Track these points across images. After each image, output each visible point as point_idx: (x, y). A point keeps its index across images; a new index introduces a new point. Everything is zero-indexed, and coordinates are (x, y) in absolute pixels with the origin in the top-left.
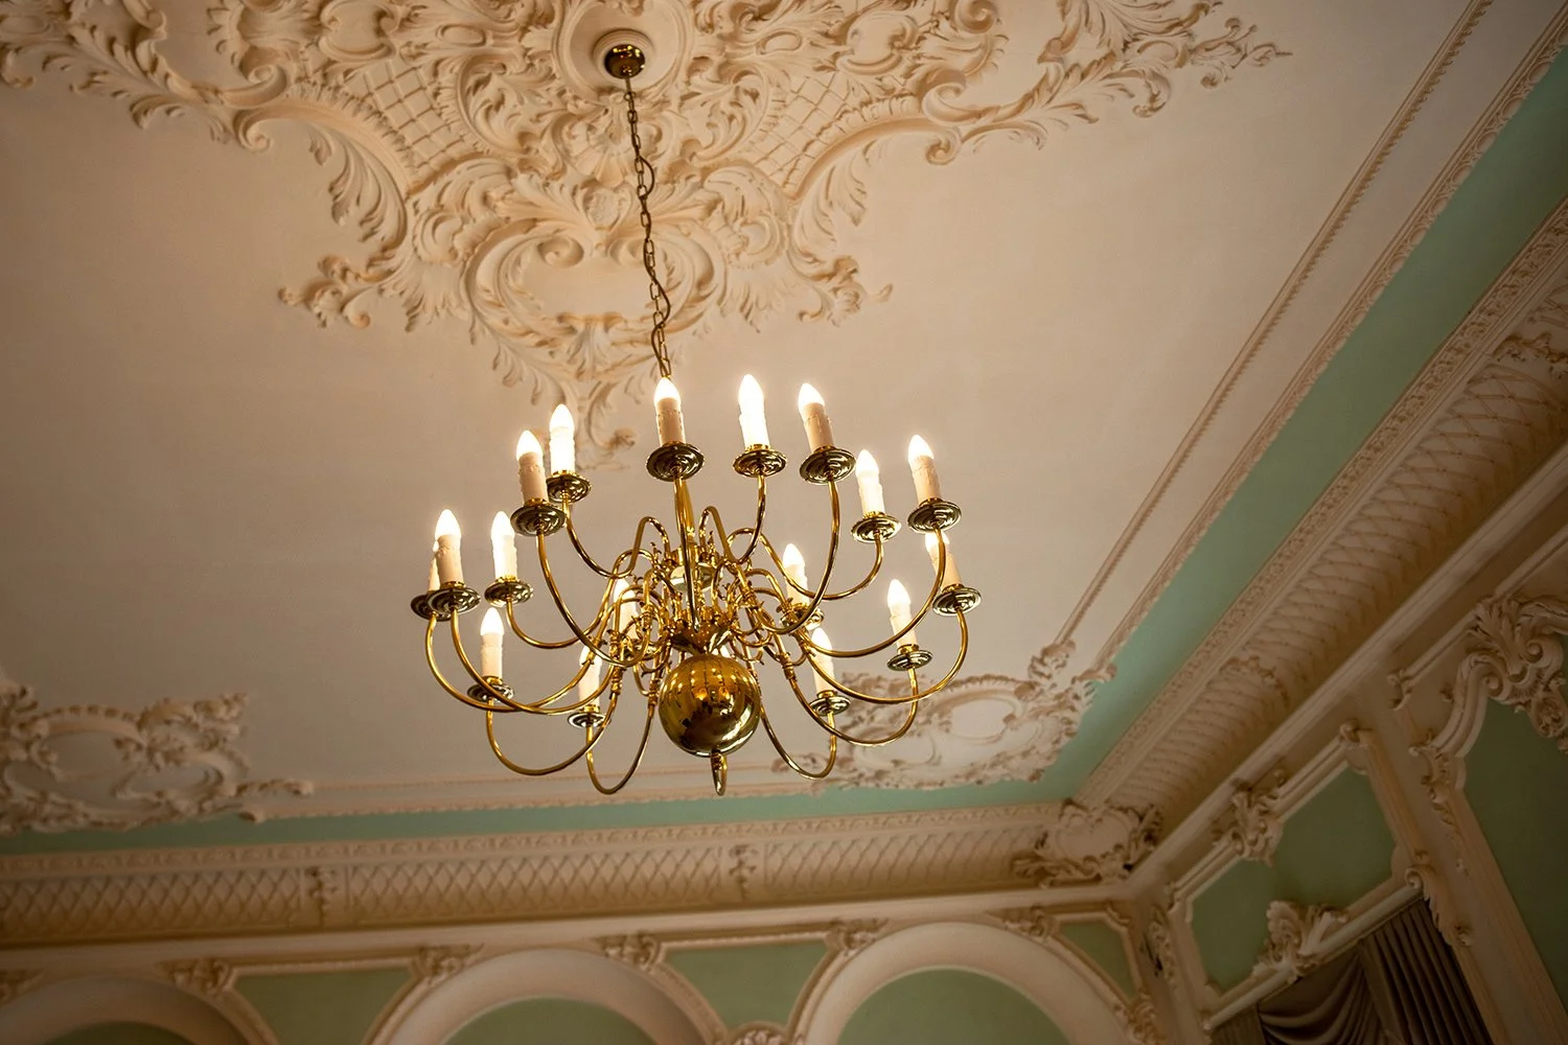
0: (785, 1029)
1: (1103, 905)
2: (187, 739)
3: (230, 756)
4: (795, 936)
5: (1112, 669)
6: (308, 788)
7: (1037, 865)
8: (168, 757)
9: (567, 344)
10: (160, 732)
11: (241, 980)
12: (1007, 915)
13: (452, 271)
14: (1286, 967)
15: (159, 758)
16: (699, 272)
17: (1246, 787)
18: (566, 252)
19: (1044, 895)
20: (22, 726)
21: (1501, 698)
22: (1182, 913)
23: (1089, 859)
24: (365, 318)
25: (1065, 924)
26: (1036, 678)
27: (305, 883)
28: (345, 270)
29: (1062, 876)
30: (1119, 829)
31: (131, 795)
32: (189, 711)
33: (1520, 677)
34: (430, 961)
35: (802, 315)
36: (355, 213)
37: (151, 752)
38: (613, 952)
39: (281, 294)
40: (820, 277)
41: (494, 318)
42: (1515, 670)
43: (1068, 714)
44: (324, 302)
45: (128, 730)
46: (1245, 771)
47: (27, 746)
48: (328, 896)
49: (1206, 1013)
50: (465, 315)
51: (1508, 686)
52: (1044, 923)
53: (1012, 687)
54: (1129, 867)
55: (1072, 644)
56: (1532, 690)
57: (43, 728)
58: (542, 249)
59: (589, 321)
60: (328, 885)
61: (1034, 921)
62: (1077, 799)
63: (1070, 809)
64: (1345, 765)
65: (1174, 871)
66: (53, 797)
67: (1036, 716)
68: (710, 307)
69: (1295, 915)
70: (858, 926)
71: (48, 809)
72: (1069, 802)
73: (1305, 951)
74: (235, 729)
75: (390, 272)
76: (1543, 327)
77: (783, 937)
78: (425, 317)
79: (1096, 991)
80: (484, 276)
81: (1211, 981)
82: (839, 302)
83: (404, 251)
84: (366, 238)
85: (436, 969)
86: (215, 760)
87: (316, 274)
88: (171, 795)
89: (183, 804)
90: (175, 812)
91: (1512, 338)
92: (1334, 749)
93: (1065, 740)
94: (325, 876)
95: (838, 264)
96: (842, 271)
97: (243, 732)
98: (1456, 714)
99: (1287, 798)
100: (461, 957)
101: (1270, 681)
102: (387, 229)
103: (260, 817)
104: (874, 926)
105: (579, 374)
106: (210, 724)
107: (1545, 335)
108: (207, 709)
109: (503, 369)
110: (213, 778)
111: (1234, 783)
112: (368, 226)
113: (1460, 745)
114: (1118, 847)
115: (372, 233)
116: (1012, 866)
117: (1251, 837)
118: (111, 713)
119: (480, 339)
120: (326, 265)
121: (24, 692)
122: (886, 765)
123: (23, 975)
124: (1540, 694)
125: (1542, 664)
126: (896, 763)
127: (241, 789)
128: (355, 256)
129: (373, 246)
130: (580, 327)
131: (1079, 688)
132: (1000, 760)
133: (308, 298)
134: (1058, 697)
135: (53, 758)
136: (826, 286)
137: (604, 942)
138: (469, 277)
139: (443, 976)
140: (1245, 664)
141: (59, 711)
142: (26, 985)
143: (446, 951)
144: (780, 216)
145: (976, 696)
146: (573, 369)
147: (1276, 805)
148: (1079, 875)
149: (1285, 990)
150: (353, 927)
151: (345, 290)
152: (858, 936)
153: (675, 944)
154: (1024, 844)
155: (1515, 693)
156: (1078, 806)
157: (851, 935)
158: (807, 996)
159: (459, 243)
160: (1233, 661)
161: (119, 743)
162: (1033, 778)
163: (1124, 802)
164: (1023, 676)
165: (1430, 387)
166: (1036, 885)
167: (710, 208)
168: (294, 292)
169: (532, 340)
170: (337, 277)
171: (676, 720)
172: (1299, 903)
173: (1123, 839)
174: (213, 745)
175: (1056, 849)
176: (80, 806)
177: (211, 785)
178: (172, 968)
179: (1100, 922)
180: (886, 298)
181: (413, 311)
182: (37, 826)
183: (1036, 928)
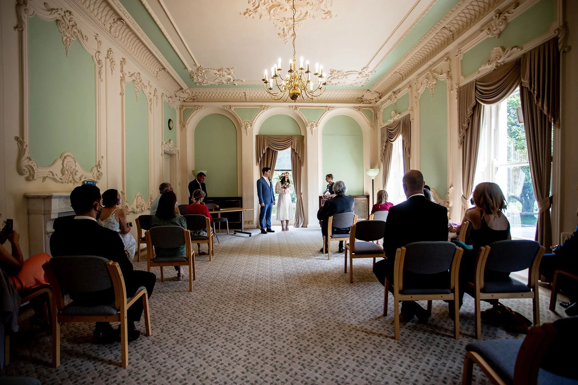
0: (316, 122)
1: (370, 107)
2: (225, 73)
3: (232, 76)
4: (320, 108)
5: (375, 71)
6: (244, 81)
7: (362, 100)
8: (222, 76)
9: (285, 22)
10: (221, 72)
11: (234, 109)
12: (354, 107)
13: (267, 11)
14: (392, 121)
15: (221, 76)
16: (306, 12)
17: (394, 93)
18: (284, 10)
19: (362, 105)
20: (200, 71)
21: (427, 86)
22: (382, 110)
23: (370, 100)
24: (253, 17)
25: (364, 110)
26: (362, 72)
27: (243, 94)
28: (250, 11)
29: (365, 102)
30: (376, 95)
31: (217, 81)
32: (226, 70)
33: (430, 84)
34: (263, 108)
35: (322, 18)
36: (252, 3)
37: (220, 75)
38: (291, 108)
39: (240, 13)
40: (325, 13)
41: (273, 18)
42: (430, 83)
43: (368, 78)
44: (247, 15)
45: (216, 72)
46: (395, 90)
47: (201, 74)
48: (247, 96)
49: (381, 126)
50: (269, 17)
51: (429, 85)
52: (360, 109)
53: (358, 73)
54: (376, 102)
55: (368, 67)
56: (431, 86)
57: (204, 71)
58: (281, 8)
59: (288, 19)
60: (247, 95)
61: (359, 109)
62: (370, 90)
63: (368, 91)
64: (407, 92)
65: (382, 103)
66: (205, 80)
67: (362, 77)
68: (308, 17)
69: (395, 113)
70: (330, 107)
71: (204, 82)
72: (368, 90)
73: (394, 119)
74: (233, 72)
75: (257, 11)
76: (449, 26)
77: (318, 108)
78: (262, 17)
79: (366, 120)
80: (272, 12)
81: (383, 121)
82: (328, 17)
83: (259, 8)
84: (253, 6)
85: (264, 109)
86: (230, 77)
87: (246, 11)
88: (223, 81)
89: (225, 82)
90: (223, 83)
91: (444, 27)
92: (407, 89)
93: (367, 81)
94: (246, 93)
95: (328, 11)
96: (328, 13)
97: (234, 72)
98: (422, 88)
99: (399, 95)
100: (268, 107)
101: (401, 76)
102: (257, 5)
103: (236, 85)
104: (333, 107)
105: (287, 26)
106: (229, 71)
107: (450, 27)
108: (229, 69)
109: (275, 24)
110: (229, 79)
111: (393, 91)
112: (254, 5)
113: (421, 93)
114: (375, 98)
115: (254, 6)
116: (357, 99)
117: (393, 101)
118: (214, 69)
119: (271, 20)
120: (247, 10)
121: (201, 66)
122: (337, 83)
123: (202, 106)
124: (432, 87)
125: (433, 83)
126: (339, 83)
127: (233, 81)
128: (252, 9)
129: (254, 7)
130: (287, 20)
131: (370, 74)
132: (356, 83)
133: (245, 14)
134: (366, 75)
135: (205, 75)
136: (326, 15)
137: (290, 107)
138: (269, 12)
139: (265, 110)
140: (398, 72)
141: (206, 69)
142: (203, 108)
143: (265, 106)
144: (319, 5)
145: (352, 74)
146: (286, 25)
147: (397, 96)
148: (368, 102)
149: (391, 124)
150: (251, 102)
151: (250, 13)
152: (330, 109)
153: (301, 108)
154: (360, 96)
155: (429, 86)
156: (370, 91)
157: (329, 108)
158: (321, 117)
159: (268, 7)
160: (396, 72)
161: (215, 74)
162: (362, 86)
163: (378, 91)
164: (360, 71)
165: (430, 34)
166: (360, 103)
167: (308, 3)
168: (242, 13)
169: (280, 21)
170: (249, 12)
171: (291, 96)
172: (396, 112)
173: (376, 97)
174: (229, 74)
175: (365, 97)
176: (209, 82)
177: (229, 80)
178: (224, 106)
179: (370, 110)
180: (336, 16)
181: (261, 16)
182: (202, 84)
183: (359, 110)
